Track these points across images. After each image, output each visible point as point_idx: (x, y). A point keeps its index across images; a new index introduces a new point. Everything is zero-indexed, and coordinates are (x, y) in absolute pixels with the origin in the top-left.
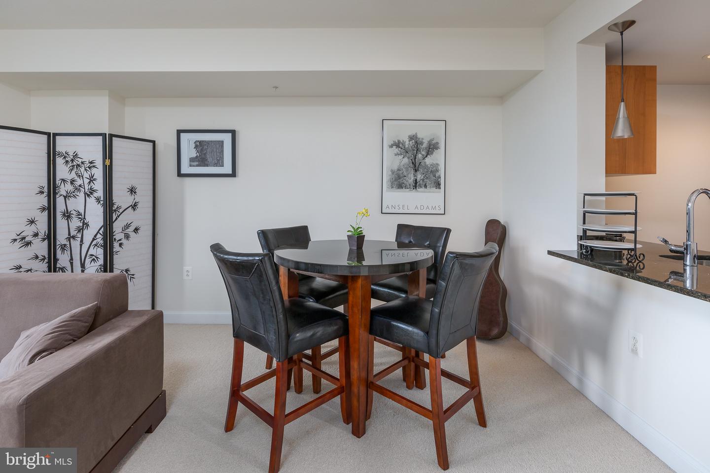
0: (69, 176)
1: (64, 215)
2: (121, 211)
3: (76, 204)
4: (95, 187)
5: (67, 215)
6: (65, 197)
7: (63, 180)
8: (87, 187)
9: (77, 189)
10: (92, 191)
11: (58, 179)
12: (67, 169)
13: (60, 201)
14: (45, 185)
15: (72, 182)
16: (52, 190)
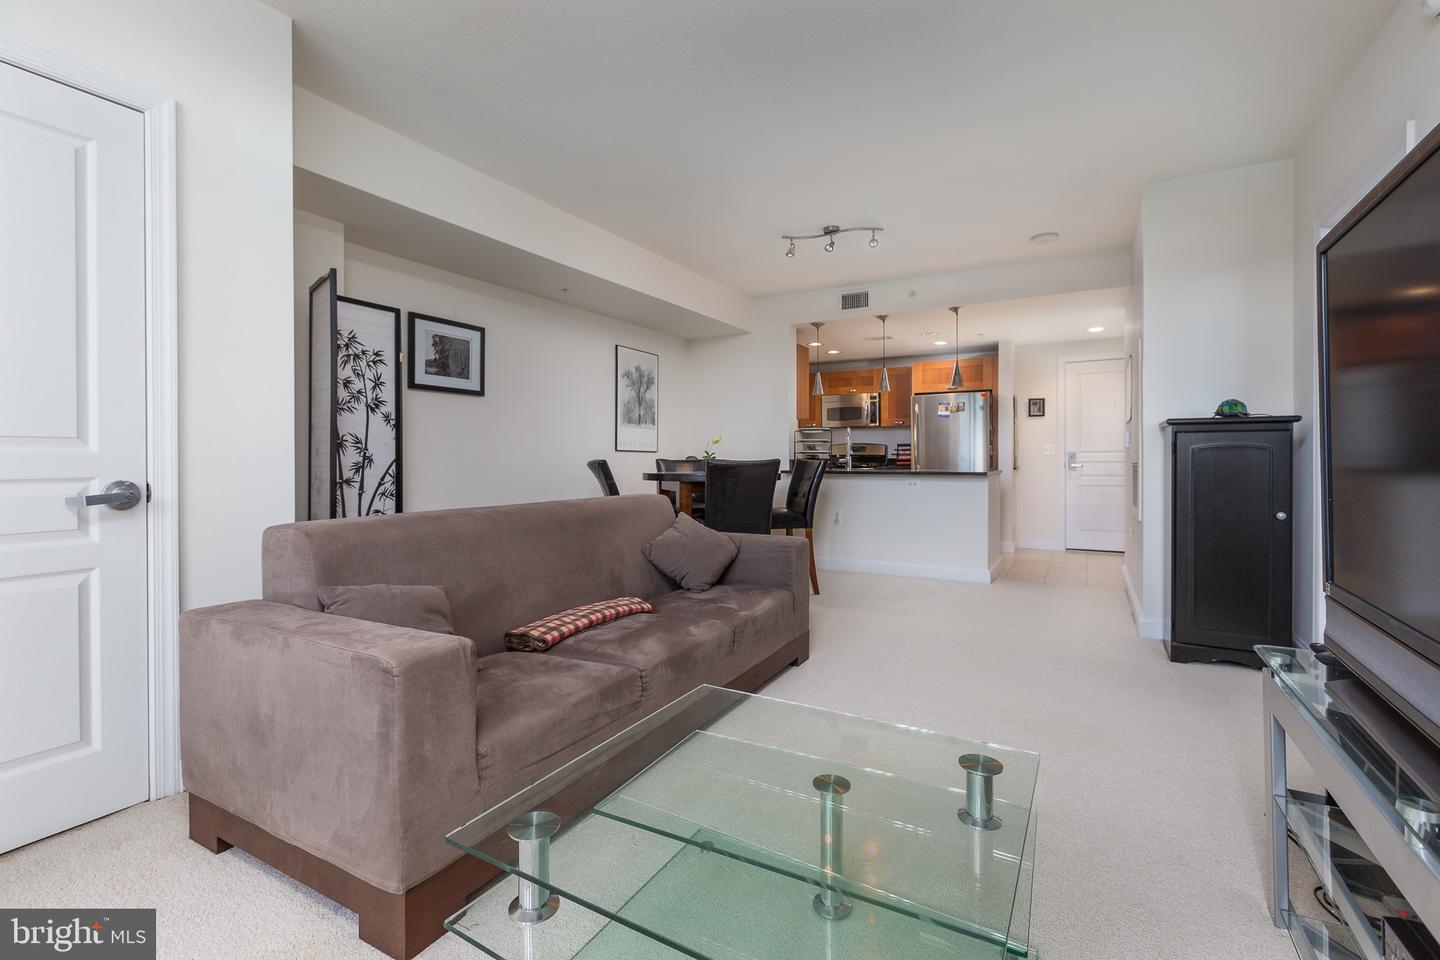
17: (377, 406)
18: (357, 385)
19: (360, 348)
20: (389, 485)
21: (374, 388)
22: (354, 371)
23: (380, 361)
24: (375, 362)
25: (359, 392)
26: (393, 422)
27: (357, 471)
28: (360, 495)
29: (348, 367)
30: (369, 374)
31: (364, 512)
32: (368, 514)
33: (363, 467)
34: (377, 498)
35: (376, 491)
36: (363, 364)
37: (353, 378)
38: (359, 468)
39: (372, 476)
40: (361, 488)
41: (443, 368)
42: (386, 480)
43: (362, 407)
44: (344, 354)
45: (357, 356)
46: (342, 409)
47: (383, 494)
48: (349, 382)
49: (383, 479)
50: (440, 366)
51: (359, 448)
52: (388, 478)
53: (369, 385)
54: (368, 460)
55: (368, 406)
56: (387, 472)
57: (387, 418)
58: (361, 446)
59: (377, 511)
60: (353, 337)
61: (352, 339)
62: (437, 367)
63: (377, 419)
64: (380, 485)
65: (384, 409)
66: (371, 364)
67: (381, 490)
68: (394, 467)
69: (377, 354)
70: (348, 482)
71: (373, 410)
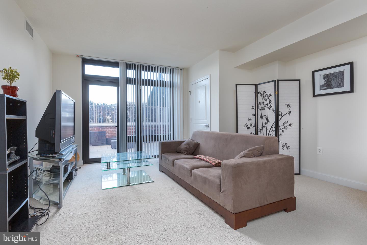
0: (262, 101)
1: (261, 117)
2: (283, 115)
3: (265, 113)
4: (272, 105)
5: (262, 117)
6: (261, 110)
7: (260, 103)
8: (268, 105)
9: (265, 106)
10: (271, 106)
11: (258, 102)
12: (261, 98)
13: (259, 111)
14: (254, 105)
15: (263, 103)
16: (256, 107)
17: (270, 107)
18: (266, 103)
19: (266, 94)
20: (274, 128)
21: (269, 103)
22: (265, 100)
23: (271, 95)
24: (269, 96)
25: (266, 105)
26: (274, 111)
27: (266, 124)
28: (267, 130)
29: (264, 99)
30: (268, 100)
31: (267, 135)
32: (268, 135)
33: (267, 123)
34: (271, 131)
35: (270, 129)
36: (267, 97)
37: (265, 101)
38: (266, 123)
39: (269, 125)
40: (267, 128)
41: (328, 86)
42: (273, 127)
43: (267, 108)
44: (263, 96)
45: (265, 96)
46: (262, 109)
47: (272, 130)
48: (264, 103)
49: (272, 126)
50: (328, 85)
51: (266, 118)
52: (273, 126)
53: (268, 102)
54: (268, 121)
55: (268, 108)
56: (273, 125)
57: (273, 110)
58: (267, 118)
59: (271, 135)
60: (265, 91)
61: (264, 92)
62: (326, 86)
63: (270, 111)
64: (271, 128)
65: (272, 108)
66: (269, 97)
67: (271, 129)
68: (275, 123)
69: (270, 94)
70: (264, 127)
71: (269, 109)
